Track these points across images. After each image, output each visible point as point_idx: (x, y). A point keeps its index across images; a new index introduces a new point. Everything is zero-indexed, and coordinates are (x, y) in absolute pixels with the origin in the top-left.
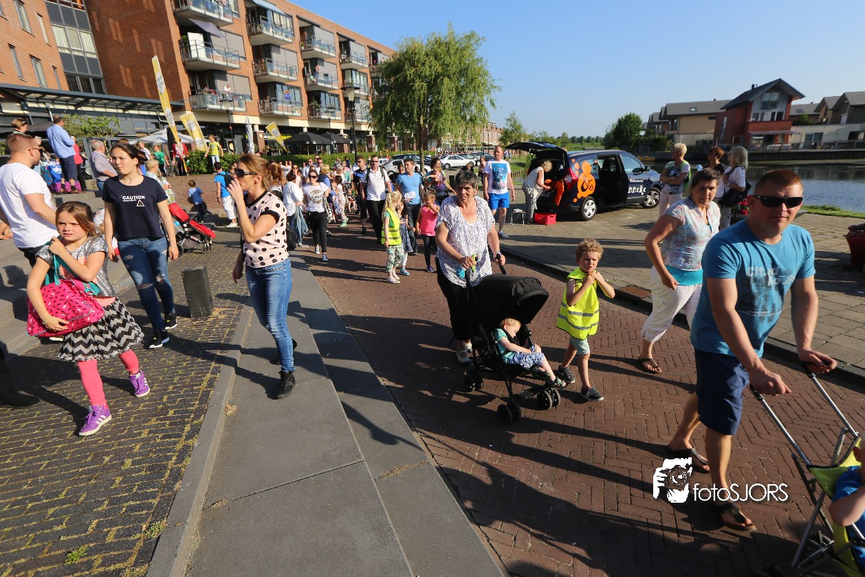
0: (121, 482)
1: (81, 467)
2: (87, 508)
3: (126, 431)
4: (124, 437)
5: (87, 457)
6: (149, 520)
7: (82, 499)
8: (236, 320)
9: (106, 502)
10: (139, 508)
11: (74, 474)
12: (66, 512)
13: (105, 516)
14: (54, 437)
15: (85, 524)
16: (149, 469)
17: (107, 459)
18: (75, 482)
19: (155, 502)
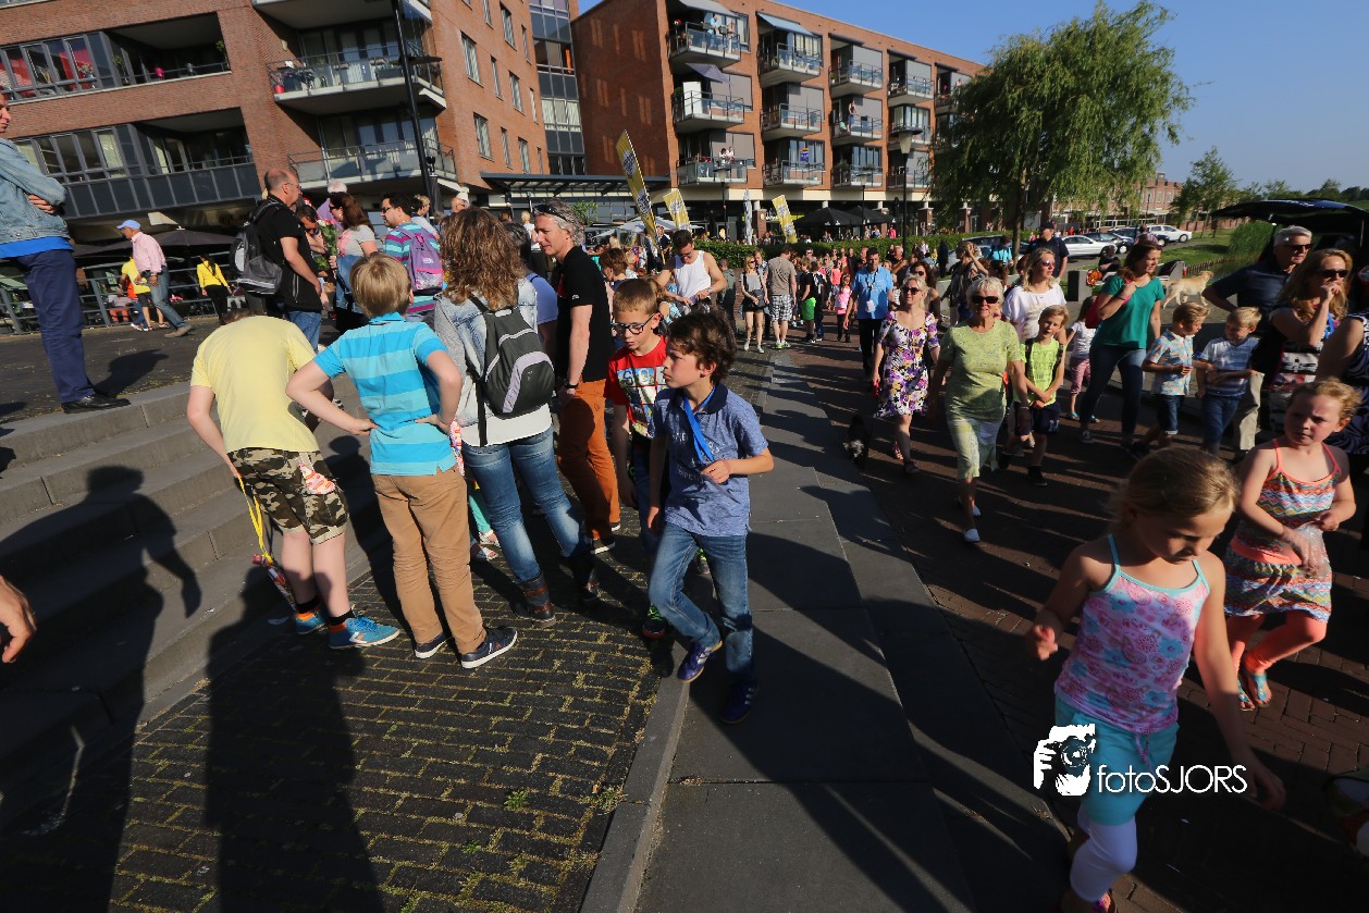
0: (572, 706)
1: (530, 667)
2: (532, 732)
5: (537, 653)
6: (603, 779)
7: (527, 715)
9: (553, 731)
10: (590, 754)
12: (510, 728)
15: (528, 756)
17: (557, 664)
18: (522, 687)
19: (611, 752)
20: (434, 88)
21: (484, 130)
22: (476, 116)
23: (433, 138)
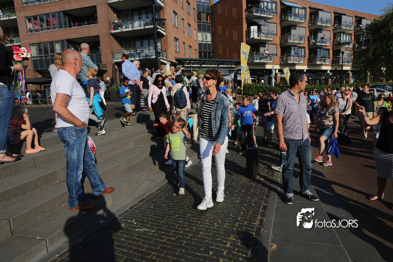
1: (200, 253)
5: (202, 247)
14: (188, 228)
20: (162, 29)
21: (177, 43)
22: (175, 38)
23: (160, 45)
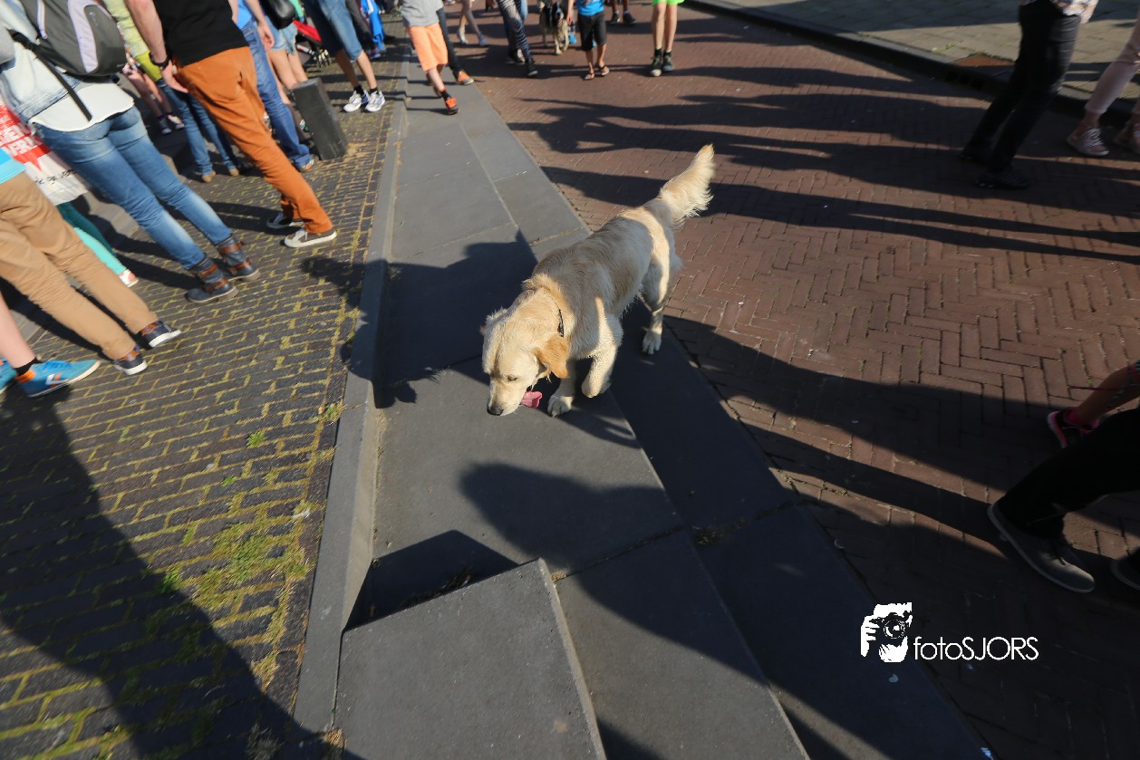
0: (284, 363)
1: (238, 348)
2: (255, 392)
3: (275, 307)
4: (274, 312)
5: (241, 336)
6: (324, 402)
7: (246, 382)
8: (380, 157)
9: (273, 385)
10: (310, 389)
11: (234, 355)
12: (234, 395)
13: (275, 398)
14: (201, 316)
15: (256, 408)
16: (313, 346)
17: (262, 338)
18: (236, 364)
19: (326, 382)
